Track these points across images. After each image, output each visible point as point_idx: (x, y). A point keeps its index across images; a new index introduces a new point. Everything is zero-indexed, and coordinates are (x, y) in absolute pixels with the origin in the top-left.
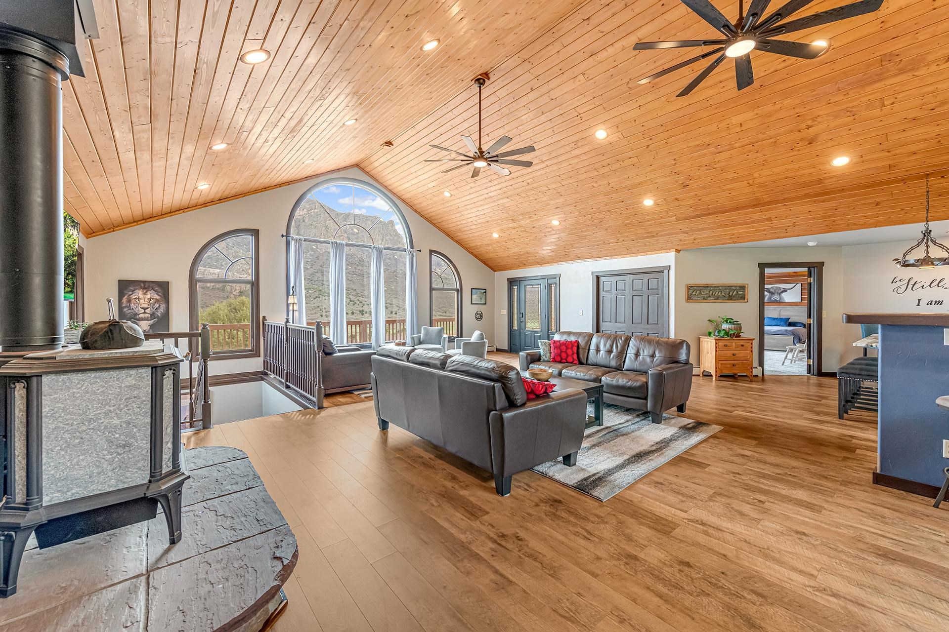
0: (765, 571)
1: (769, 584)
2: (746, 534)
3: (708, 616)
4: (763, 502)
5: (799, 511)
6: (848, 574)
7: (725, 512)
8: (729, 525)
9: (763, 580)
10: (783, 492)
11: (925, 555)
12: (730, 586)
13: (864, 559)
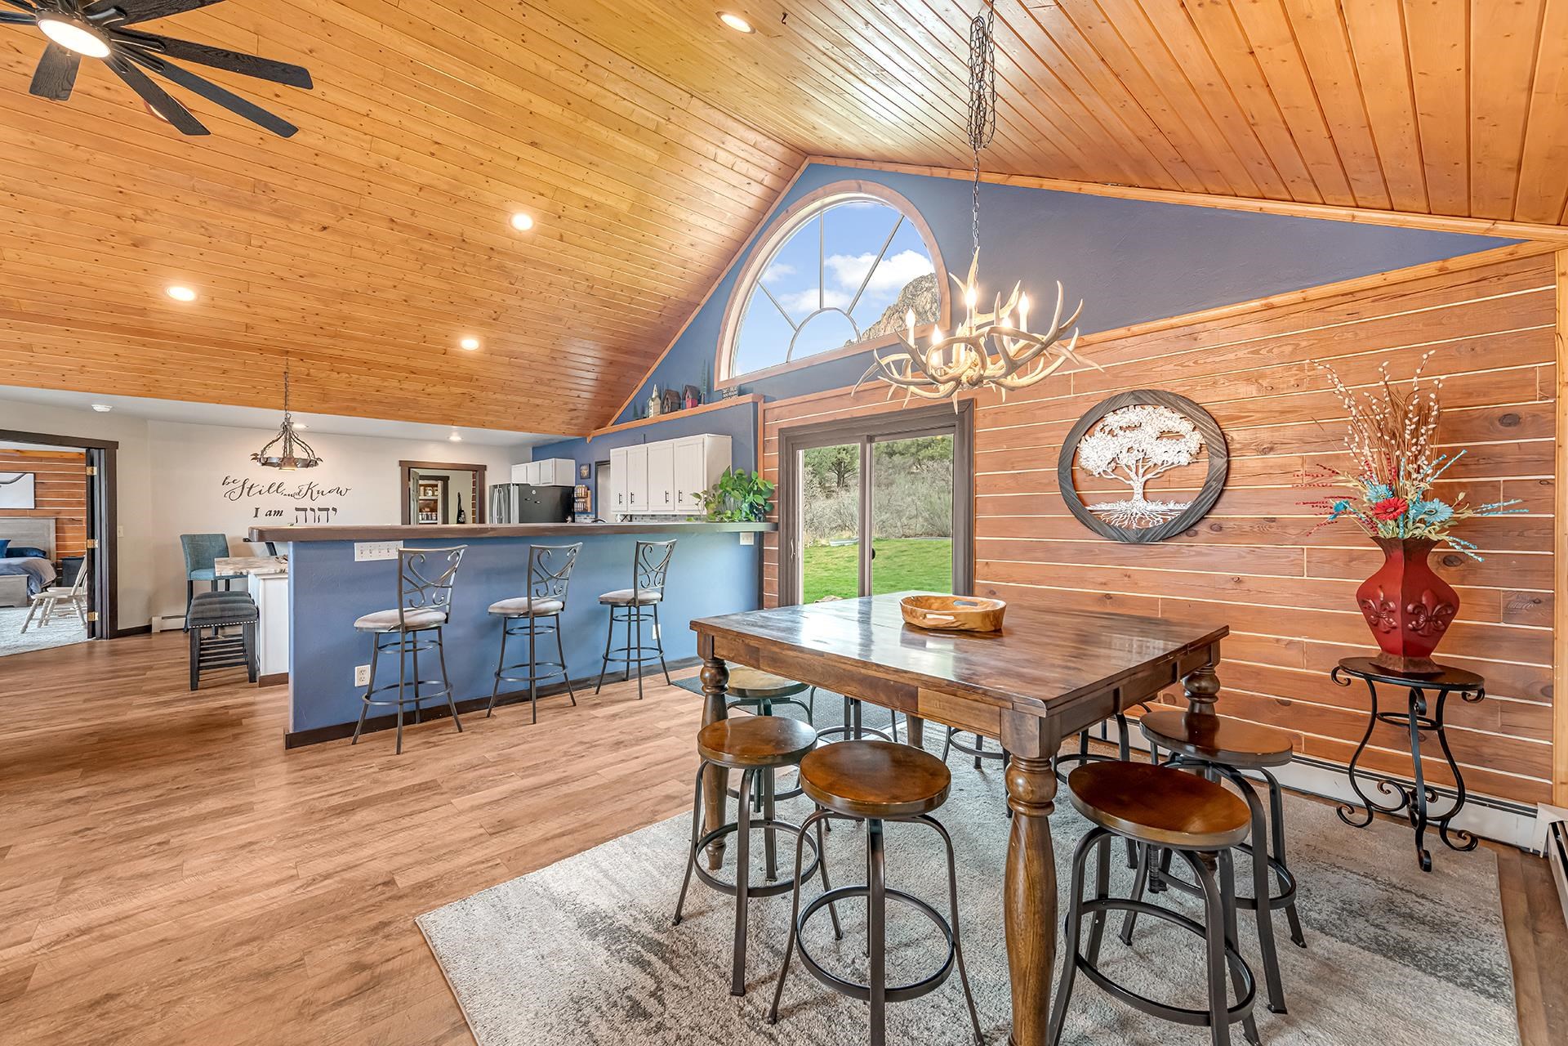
0: (237, 913)
1: (252, 922)
2: (176, 894)
3: (202, 1019)
4: (167, 842)
5: (225, 824)
6: (325, 850)
7: (112, 890)
8: (136, 902)
9: (241, 923)
10: (187, 814)
11: (372, 789)
12: (203, 965)
13: (328, 826)
